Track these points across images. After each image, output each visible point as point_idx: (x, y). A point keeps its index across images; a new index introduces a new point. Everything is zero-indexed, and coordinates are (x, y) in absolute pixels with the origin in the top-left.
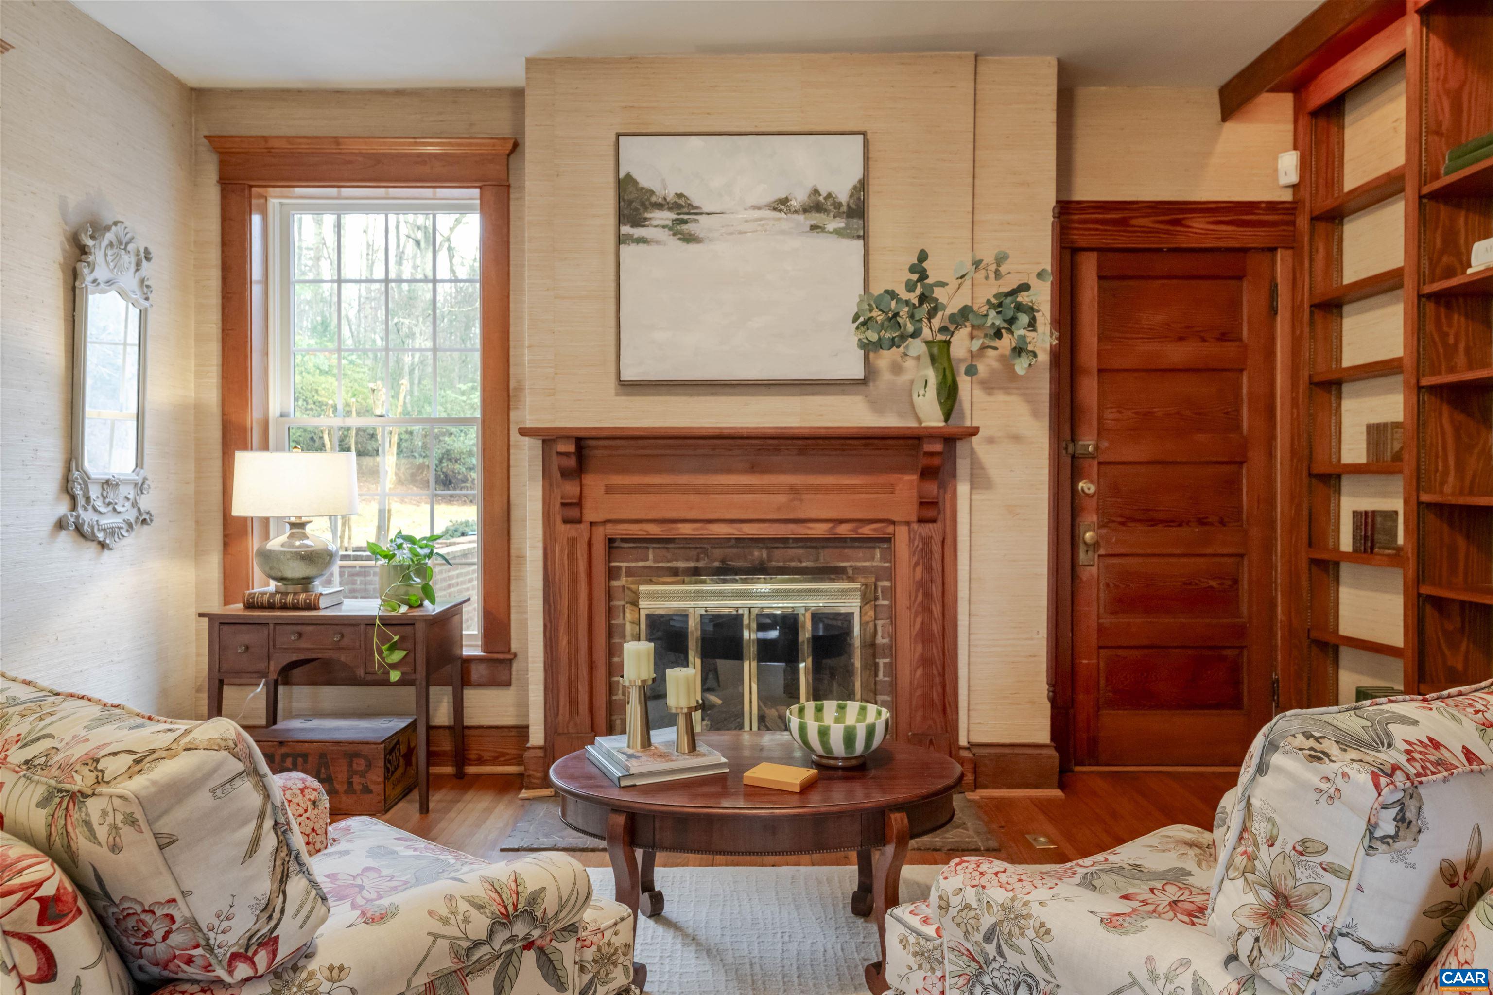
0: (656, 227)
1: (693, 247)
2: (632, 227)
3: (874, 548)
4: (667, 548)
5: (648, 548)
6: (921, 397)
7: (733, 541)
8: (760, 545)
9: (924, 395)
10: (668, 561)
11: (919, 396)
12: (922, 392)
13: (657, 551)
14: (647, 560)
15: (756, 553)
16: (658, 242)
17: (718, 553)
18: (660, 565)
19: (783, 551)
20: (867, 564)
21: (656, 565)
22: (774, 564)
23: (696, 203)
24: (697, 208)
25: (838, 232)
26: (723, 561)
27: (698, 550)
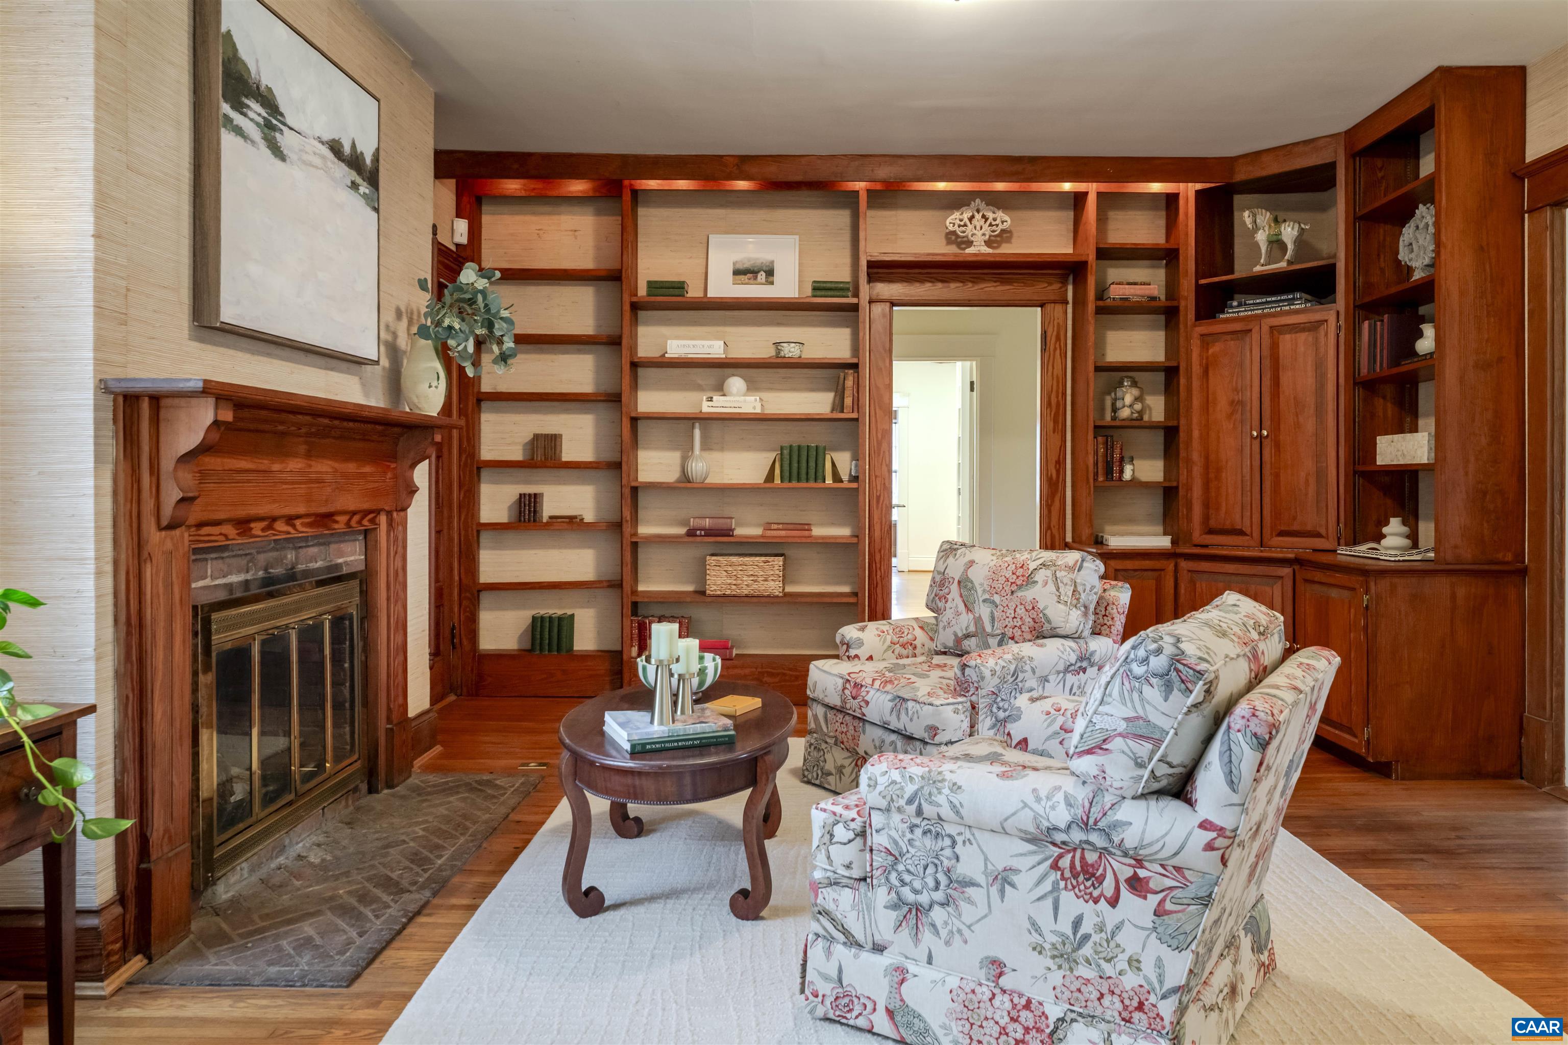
0: (252, 120)
1: (278, 163)
2: (232, 107)
3: (355, 540)
4: (223, 558)
5: (206, 560)
6: (433, 389)
7: (273, 545)
8: (291, 545)
9: (436, 387)
10: (224, 577)
11: (430, 387)
12: (434, 384)
13: (215, 562)
14: (206, 578)
15: (289, 556)
16: (253, 142)
17: (262, 558)
18: (217, 582)
19: (305, 550)
20: (352, 558)
21: (213, 583)
22: (301, 567)
23: (282, 109)
24: (282, 115)
25: (365, 196)
26: (266, 570)
27: (249, 557)
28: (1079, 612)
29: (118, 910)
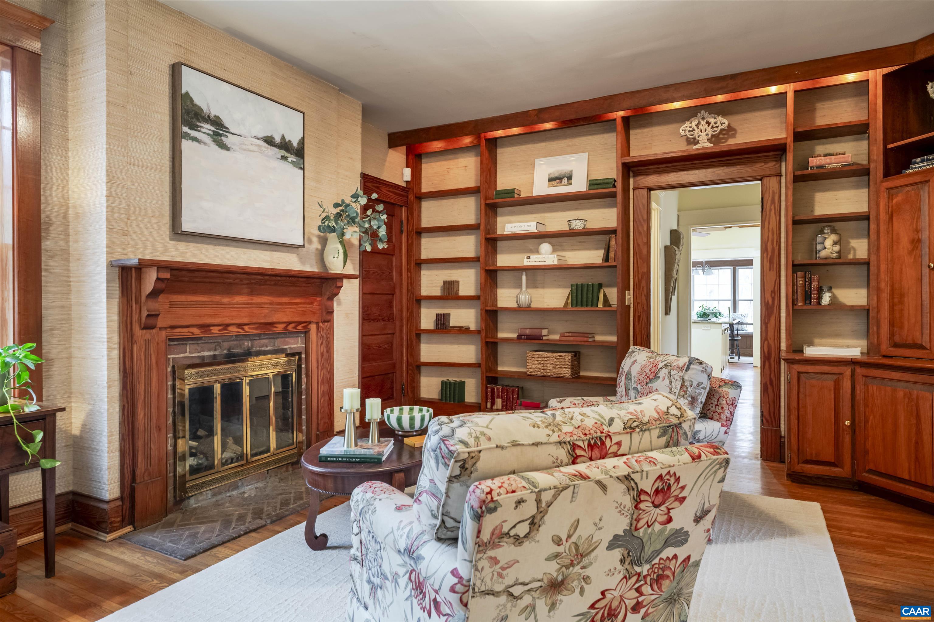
0: (204, 133)
1: (224, 152)
2: (189, 128)
3: (298, 337)
4: (198, 344)
5: (186, 344)
6: (336, 258)
7: (234, 337)
8: (248, 338)
9: (338, 258)
10: (198, 352)
11: (334, 257)
12: (336, 256)
13: (192, 346)
14: (186, 352)
15: (246, 344)
16: (205, 144)
17: (226, 345)
18: (194, 355)
19: (258, 341)
20: (295, 346)
21: (191, 355)
22: (255, 349)
23: (226, 125)
24: (227, 128)
25: (292, 162)
26: (229, 350)
27: (216, 344)
28: (686, 401)
29: (119, 503)
